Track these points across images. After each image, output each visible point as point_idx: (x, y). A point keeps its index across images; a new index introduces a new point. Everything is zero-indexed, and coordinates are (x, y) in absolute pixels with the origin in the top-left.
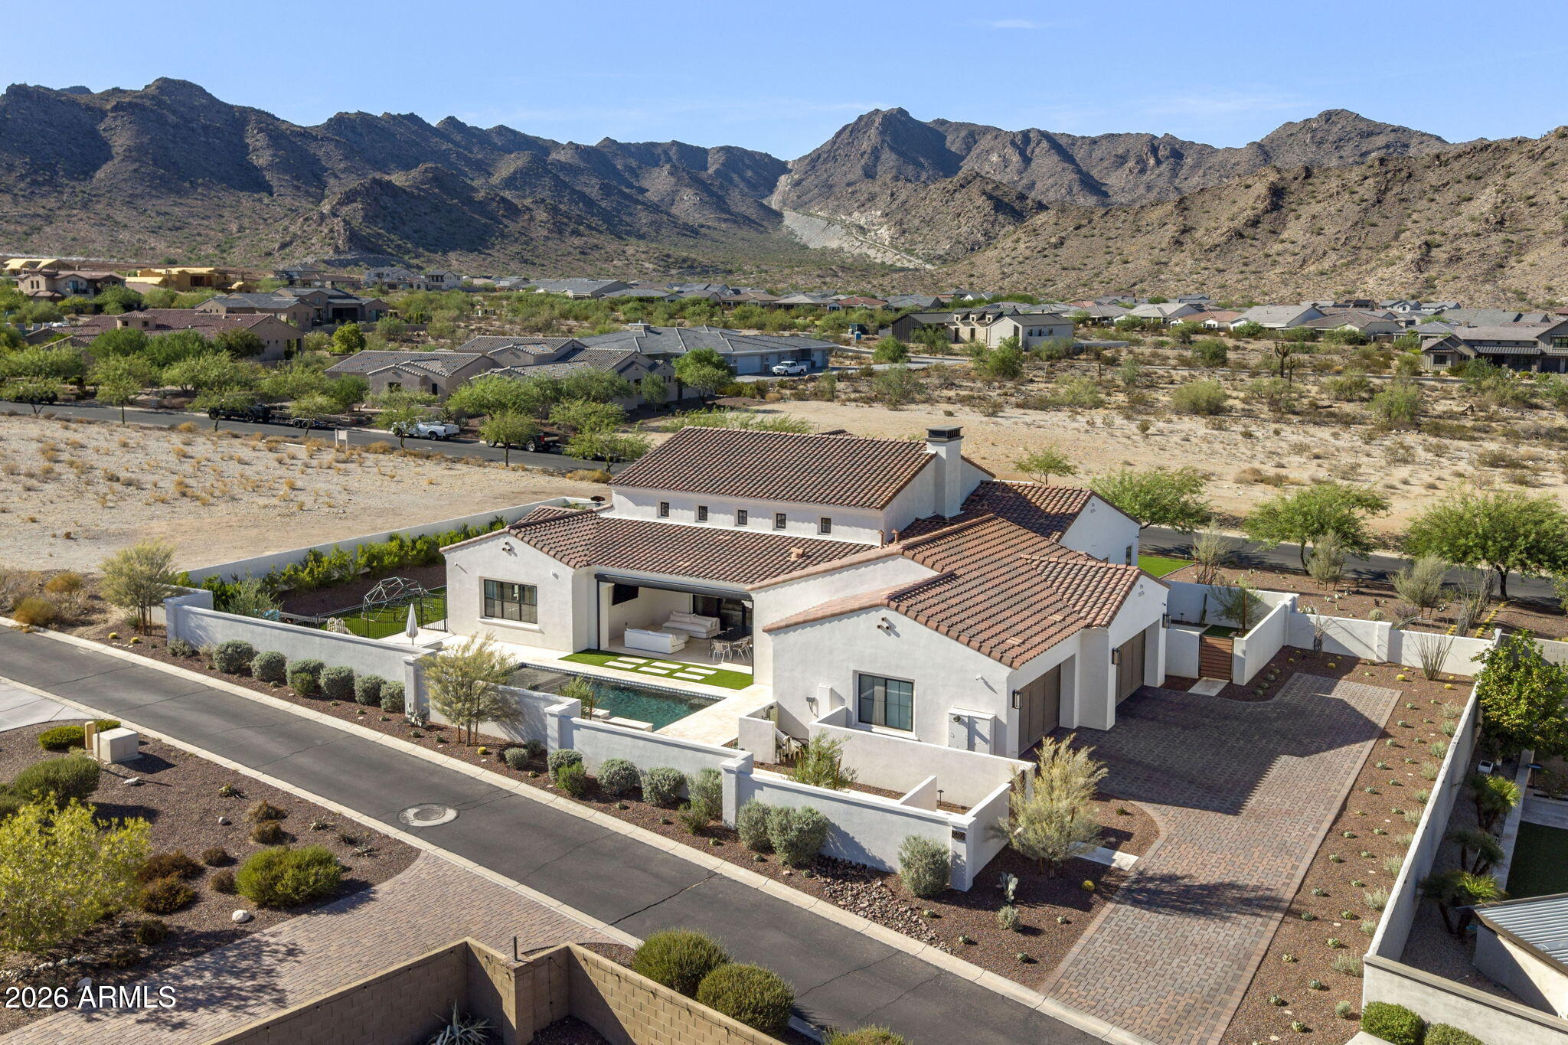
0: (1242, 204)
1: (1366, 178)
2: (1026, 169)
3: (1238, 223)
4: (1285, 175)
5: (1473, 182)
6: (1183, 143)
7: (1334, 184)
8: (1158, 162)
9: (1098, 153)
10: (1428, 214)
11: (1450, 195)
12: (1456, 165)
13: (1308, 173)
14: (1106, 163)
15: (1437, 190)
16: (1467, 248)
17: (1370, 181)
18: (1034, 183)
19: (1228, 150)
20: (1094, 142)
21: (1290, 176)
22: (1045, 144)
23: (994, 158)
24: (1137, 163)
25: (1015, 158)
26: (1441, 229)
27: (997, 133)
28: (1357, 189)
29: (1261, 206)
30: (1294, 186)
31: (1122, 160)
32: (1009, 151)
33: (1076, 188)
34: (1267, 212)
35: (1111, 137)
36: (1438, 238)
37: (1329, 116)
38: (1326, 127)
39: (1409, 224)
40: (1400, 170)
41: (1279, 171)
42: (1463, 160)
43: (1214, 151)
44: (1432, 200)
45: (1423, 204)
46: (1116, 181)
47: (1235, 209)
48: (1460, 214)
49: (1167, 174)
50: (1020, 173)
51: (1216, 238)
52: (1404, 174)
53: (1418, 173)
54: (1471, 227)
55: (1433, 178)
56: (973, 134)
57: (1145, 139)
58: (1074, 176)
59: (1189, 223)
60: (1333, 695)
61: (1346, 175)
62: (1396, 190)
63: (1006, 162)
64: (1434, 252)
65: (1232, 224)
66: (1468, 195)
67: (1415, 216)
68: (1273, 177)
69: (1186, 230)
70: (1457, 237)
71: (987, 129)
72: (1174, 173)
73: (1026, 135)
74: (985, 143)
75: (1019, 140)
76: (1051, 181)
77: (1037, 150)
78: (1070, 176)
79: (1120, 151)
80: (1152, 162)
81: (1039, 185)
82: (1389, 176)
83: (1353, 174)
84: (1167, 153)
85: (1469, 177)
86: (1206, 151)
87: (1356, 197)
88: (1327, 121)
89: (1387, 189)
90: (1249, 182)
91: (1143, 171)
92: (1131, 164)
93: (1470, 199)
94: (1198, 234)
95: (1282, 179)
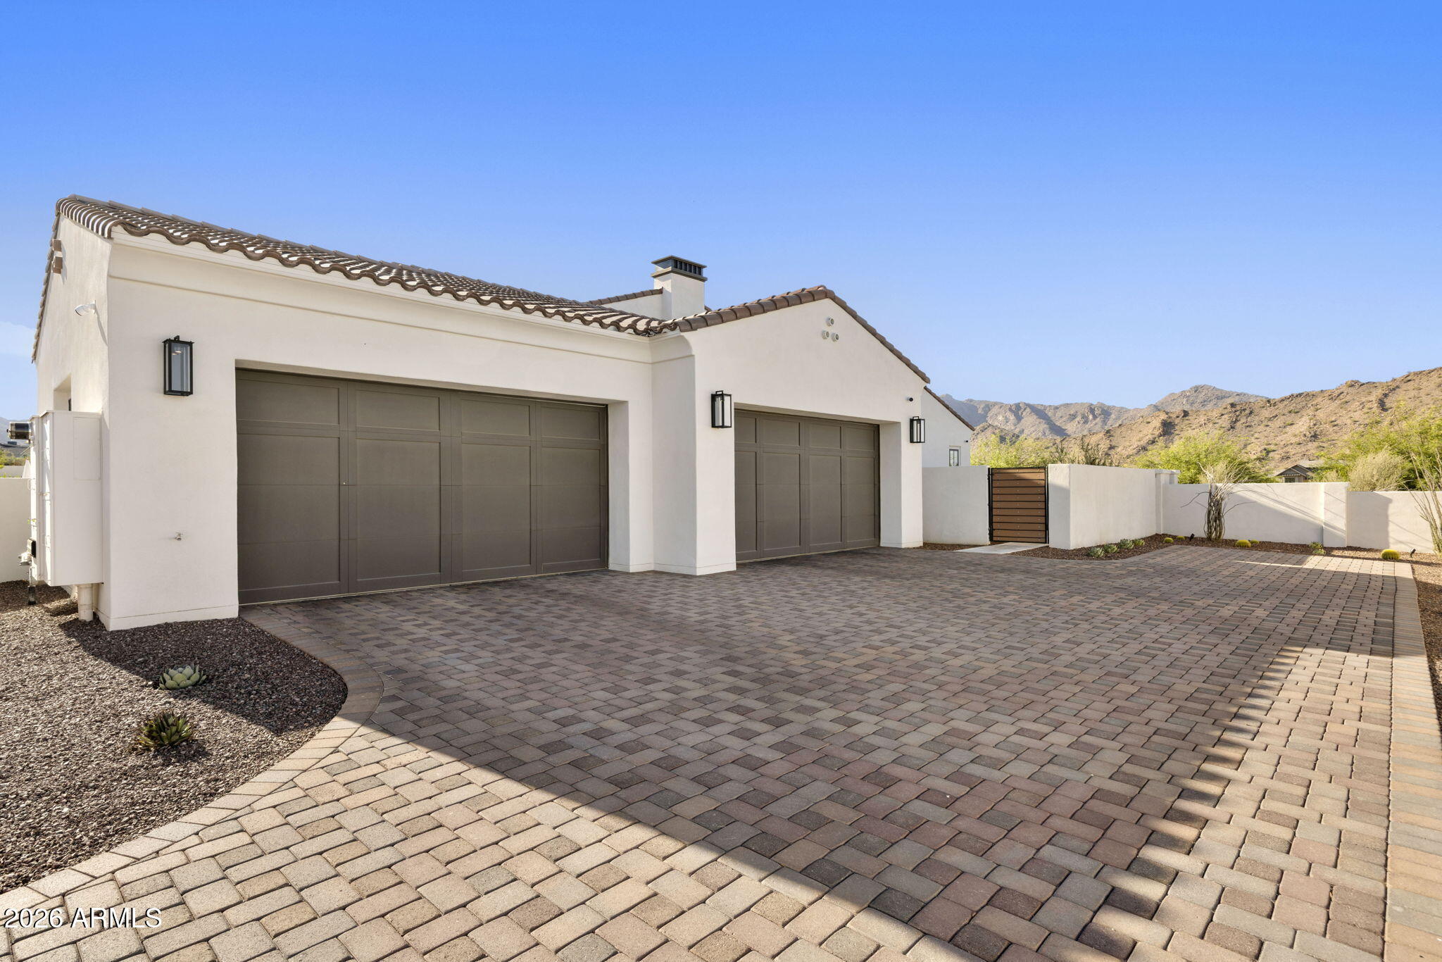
0: (1145, 432)
1: (1222, 415)
2: (1018, 423)
3: (1143, 443)
4: (1171, 415)
5: (1293, 414)
6: (1109, 407)
7: (1202, 419)
8: (1095, 417)
9: (1059, 414)
10: (1265, 433)
11: (1278, 422)
12: (1281, 406)
13: (1186, 414)
14: (1064, 419)
15: (1270, 419)
16: (1293, 451)
17: (1226, 416)
18: (1023, 430)
19: (1136, 409)
20: (1056, 408)
21: (1174, 416)
22: (1028, 410)
23: (1000, 418)
24: (1083, 418)
25: (1012, 417)
26: (1274, 442)
27: (1001, 406)
28: (1217, 421)
29: (1157, 433)
30: (1177, 421)
31: (1073, 417)
32: (1009, 414)
33: (1047, 432)
34: (1161, 436)
35: (1067, 405)
36: (1272, 447)
37: (1197, 389)
38: (1195, 394)
39: (1253, 439)
40: (1244, 410)
41: (1167, 413)
42: (1285, 403)
43: (1127, 411)
44: (1267, 426)
45: (1261, 428)
46: (1071, 428)
47: (1141, 435)
48: (1286, 433)
49: (1100, 424)
50: (1015, 425)
51: (1130, 451)
52: (1247, 412)
53: (1256, 411)
54: (1294, 440)
55: (1266, 413)
56: (988, 407)
57: (1087, 405)
58: (1046, 426)
59: (1113, 444)
60: (1305, 567)
61: (1210, 414)
62: (1243, 420)
63: (1007, 420)
64: (1271, 455)
65: (1139, 443)
66: (1290, 422)
67: (1256, 435)
68: (1163, 416)
69: (1111, 448)
70: (1285, 446)
71: (995, 404)
72: (1104, 422)
73: (1018, 406)
74: (995, 410)
75: (1013, 408)
76: (1033, 429)
77: (1024, 414)
78: (1044, 426)
79: (1072, 413)
80: (1091, 417)
81: (1026, 431)
82: (1238, 413)
83: (1214, 413)
84: (1099, 412)
85: (1290, 412)
86: (1122, 411)
87: (1217, 425)
88: (1196, 391)
89: (1237, 421)
90: (1149, 420)
91: (1086, 422)
92: (1079, 418)
93: (1292, 424)
94: (1118, 450)
95: (1170, 417)
